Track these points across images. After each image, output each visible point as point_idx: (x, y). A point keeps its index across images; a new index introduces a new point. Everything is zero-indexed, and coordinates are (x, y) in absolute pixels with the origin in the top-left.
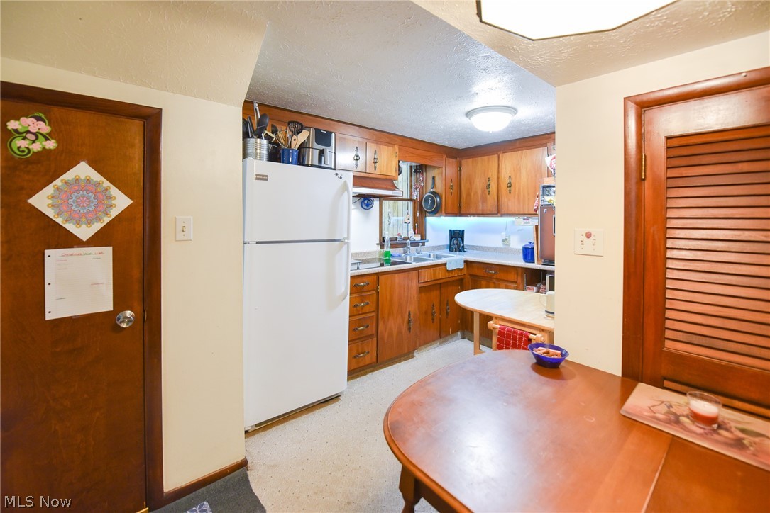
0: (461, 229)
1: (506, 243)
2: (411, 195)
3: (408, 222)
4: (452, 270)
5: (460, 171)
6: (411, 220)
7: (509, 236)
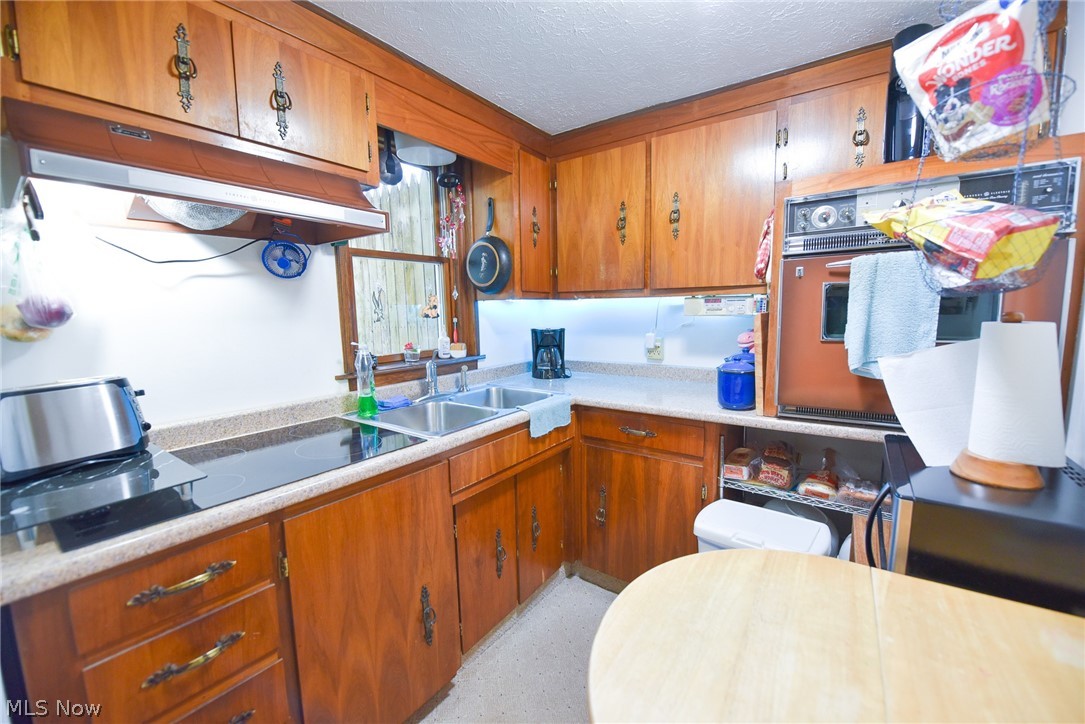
0: (557, 326)
1: (655, 356)
2: (439, 248)
3: (432, 313)
4: (544, 437)
5: (554, 190)
6: (441, 310)
7: (662, 341)
